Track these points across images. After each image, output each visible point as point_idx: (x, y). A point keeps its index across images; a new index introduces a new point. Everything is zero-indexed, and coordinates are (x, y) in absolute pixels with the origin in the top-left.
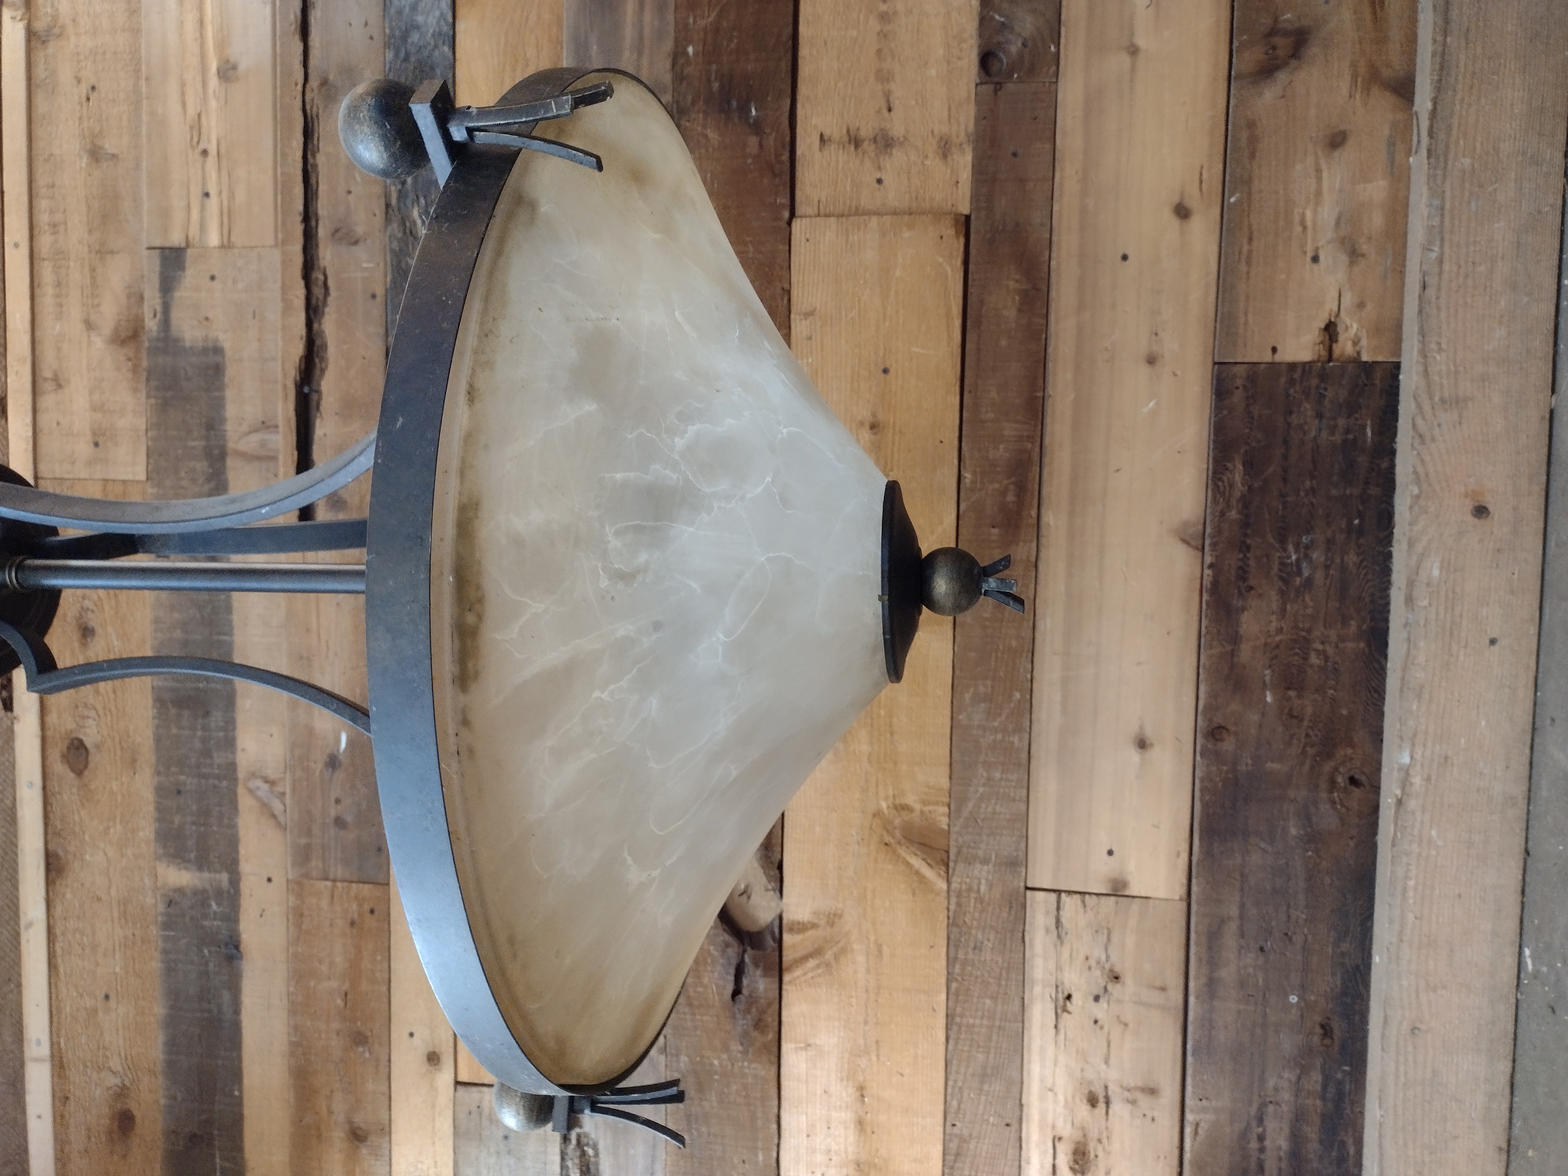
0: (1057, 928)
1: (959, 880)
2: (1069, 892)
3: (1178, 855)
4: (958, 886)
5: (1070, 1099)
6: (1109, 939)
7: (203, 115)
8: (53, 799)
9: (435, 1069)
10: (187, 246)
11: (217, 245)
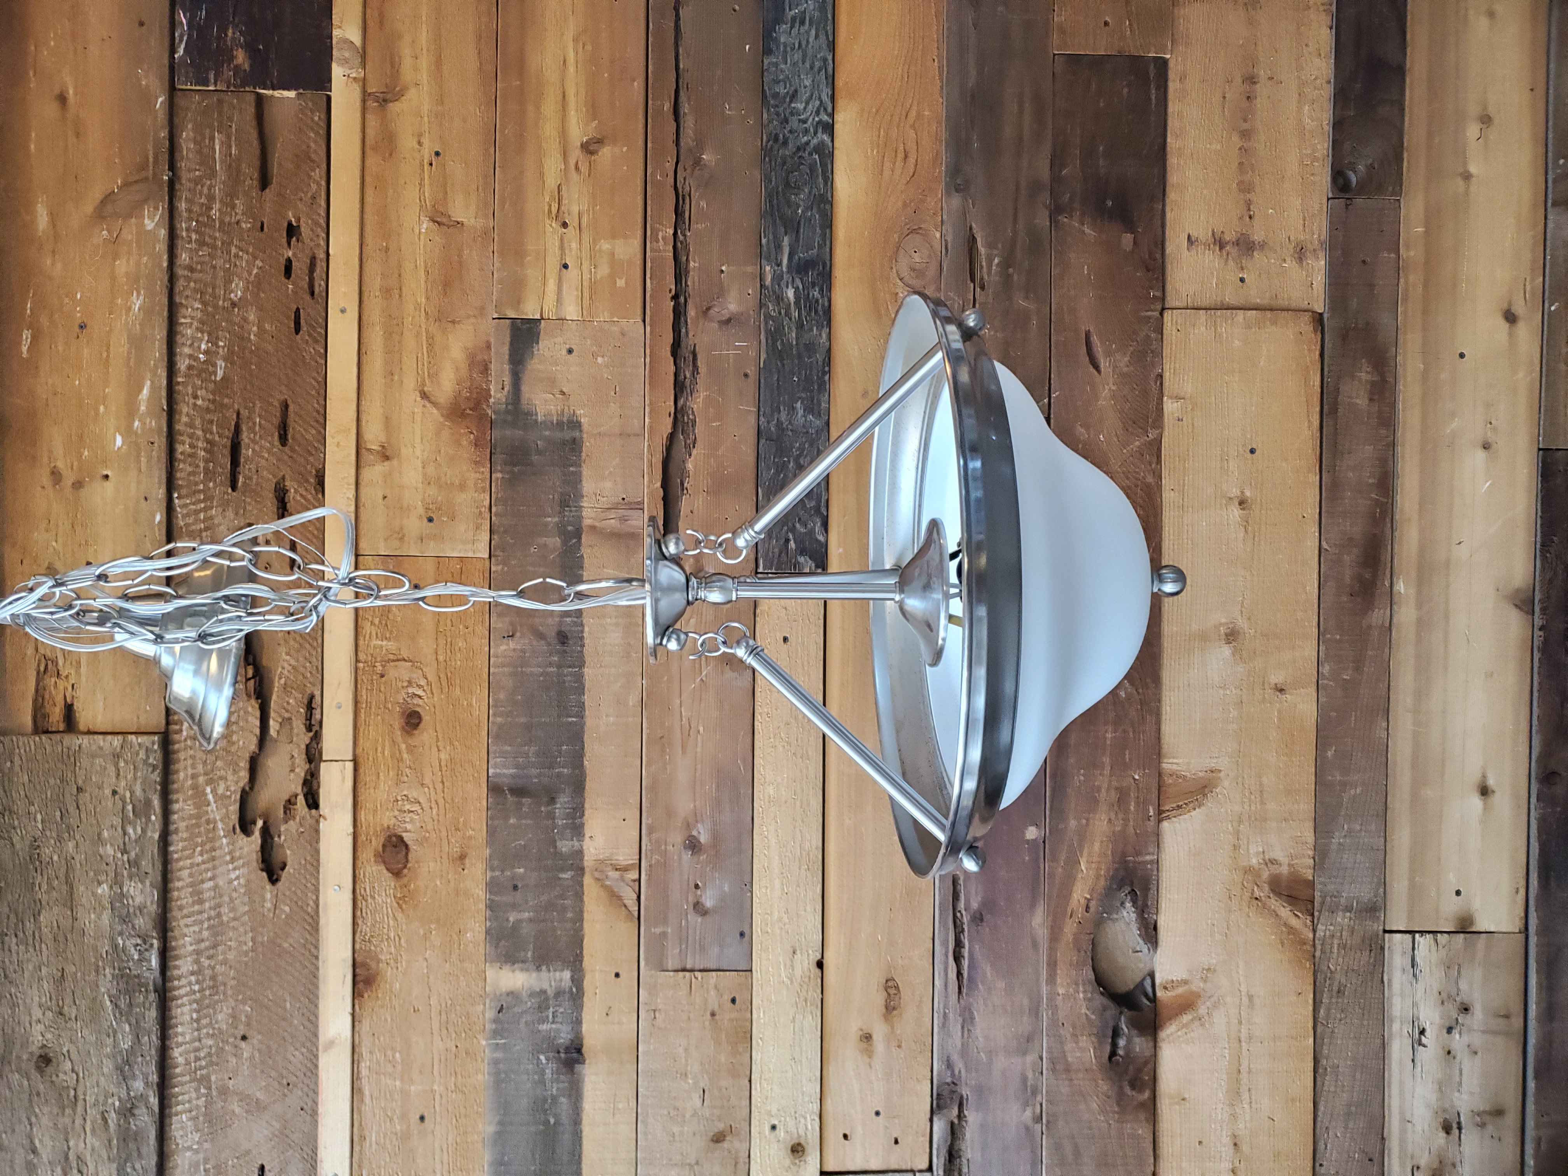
0: (1413, 967)
1: (1324, 928)
2: (1422, 933)
3: (1517, 892)
4: (1322, 934)
5: (1426, 1128)
6: (1459, 973)
7: (564, 187)
8: (364, 902)
9: (800, 1161)
10: (542, 320)
11: (576, 317)
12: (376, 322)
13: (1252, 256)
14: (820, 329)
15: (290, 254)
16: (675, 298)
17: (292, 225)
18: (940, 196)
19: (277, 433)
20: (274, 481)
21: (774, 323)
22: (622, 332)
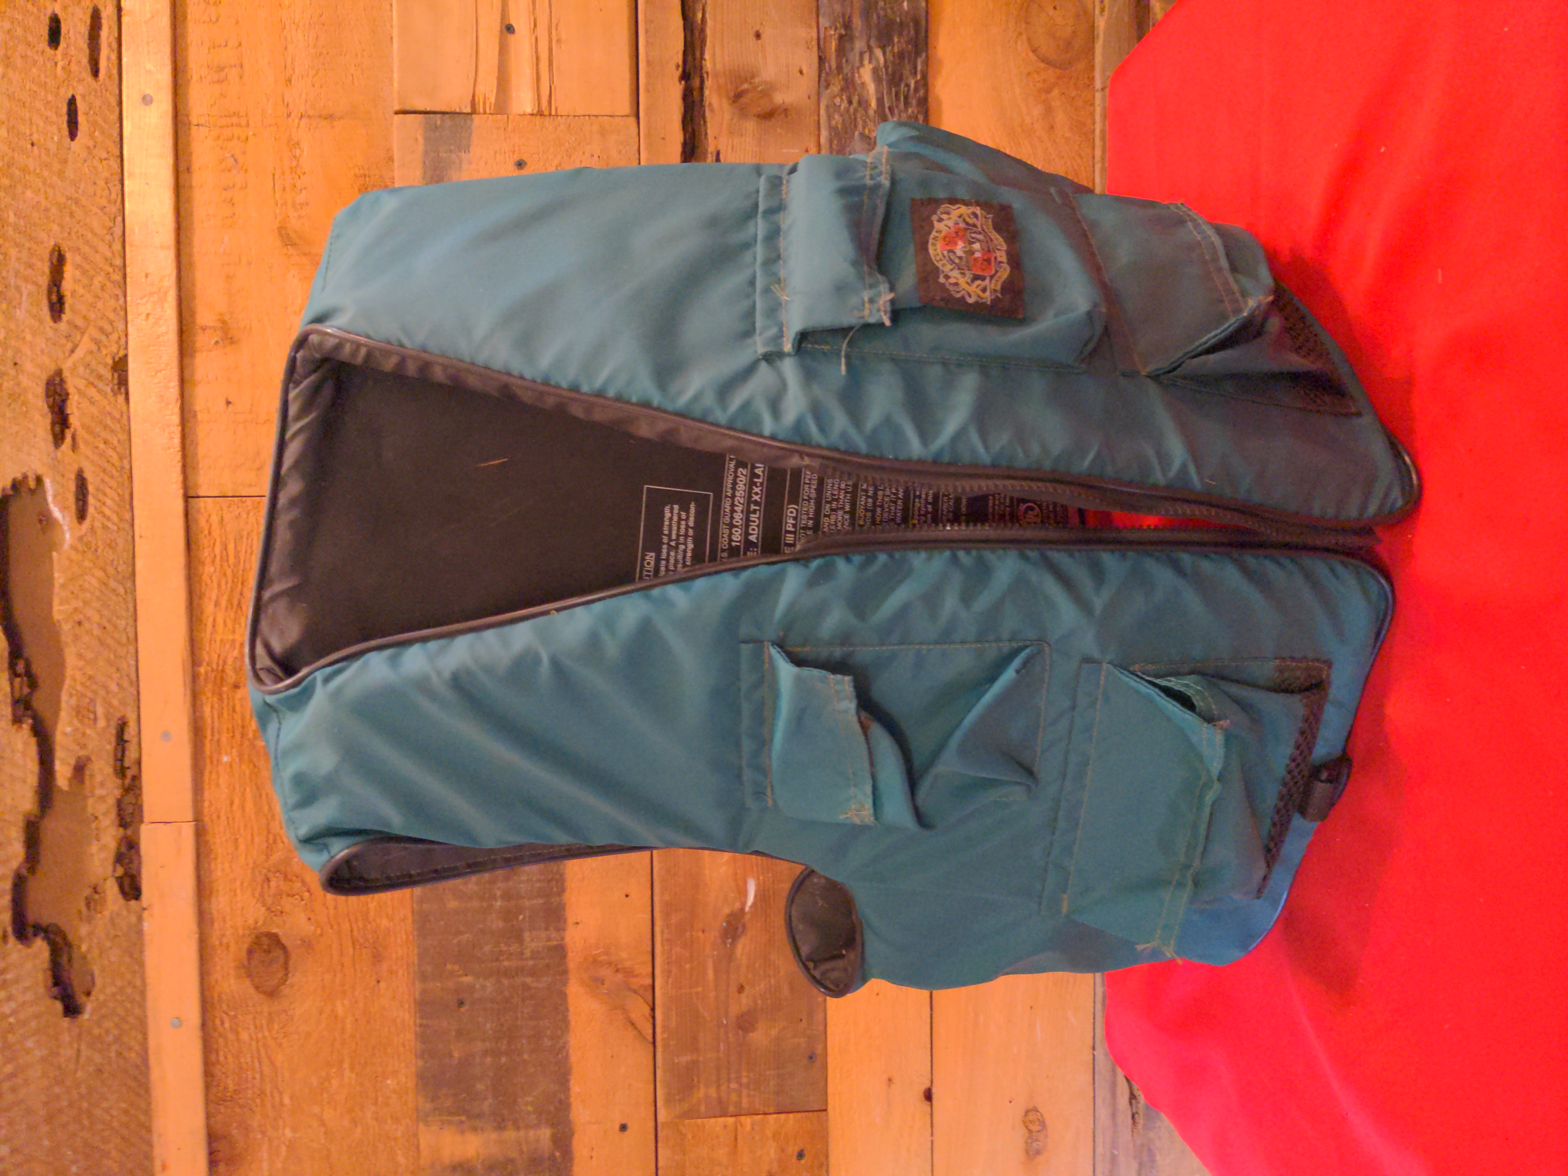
8: (221, 1040)
10: (474, 112)
11: (529, 110)
12: (202, 121)
15: (57, 7)
16: (685, 76)
19: (45, 302)
20: (45, 377)
21: (841, 115)
22: (603, 133)
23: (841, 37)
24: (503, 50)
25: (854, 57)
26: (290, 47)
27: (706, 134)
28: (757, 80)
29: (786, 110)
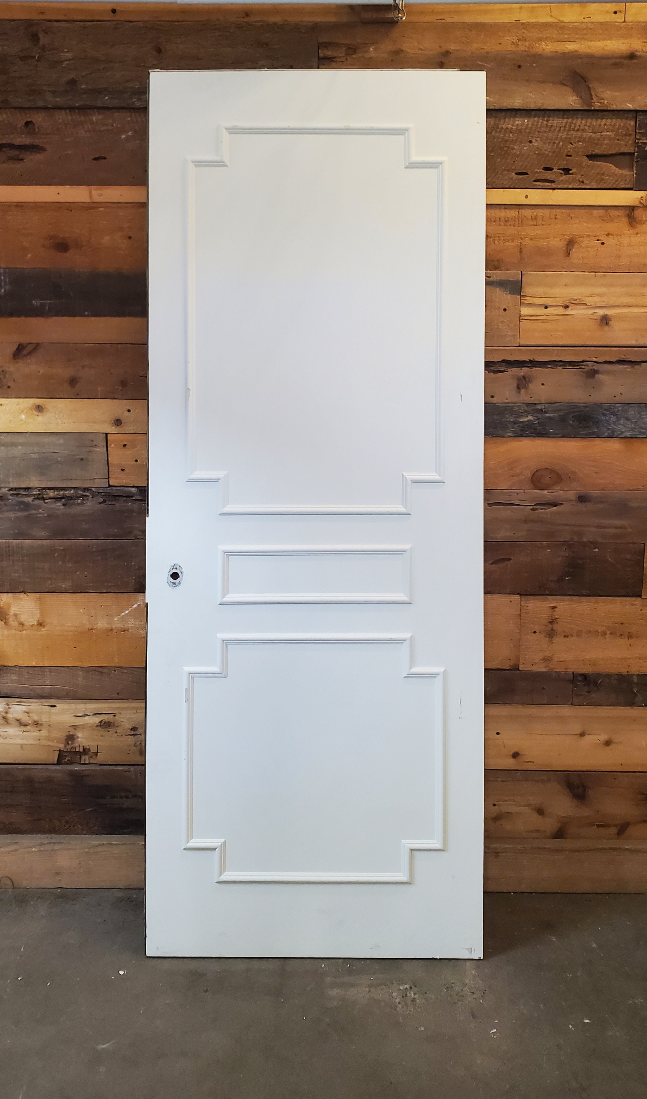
7: (585, 306)
9: (113, 423)
10: (521, 296)
11: (521, 313)
12: (520, 213)
13: (546, 637)
14: (513, 432)
15: (555, 170)
16: (531, 361)
17: (569, 171)
18: (578, 489)
21: (517, 410)
22: (514, 335)
23: (541, 410)
24: (540, 305)
25: (536, 414)
26: (542, 240)
27: (513, 368)
28: (529, 384)
29: (520, 393)
